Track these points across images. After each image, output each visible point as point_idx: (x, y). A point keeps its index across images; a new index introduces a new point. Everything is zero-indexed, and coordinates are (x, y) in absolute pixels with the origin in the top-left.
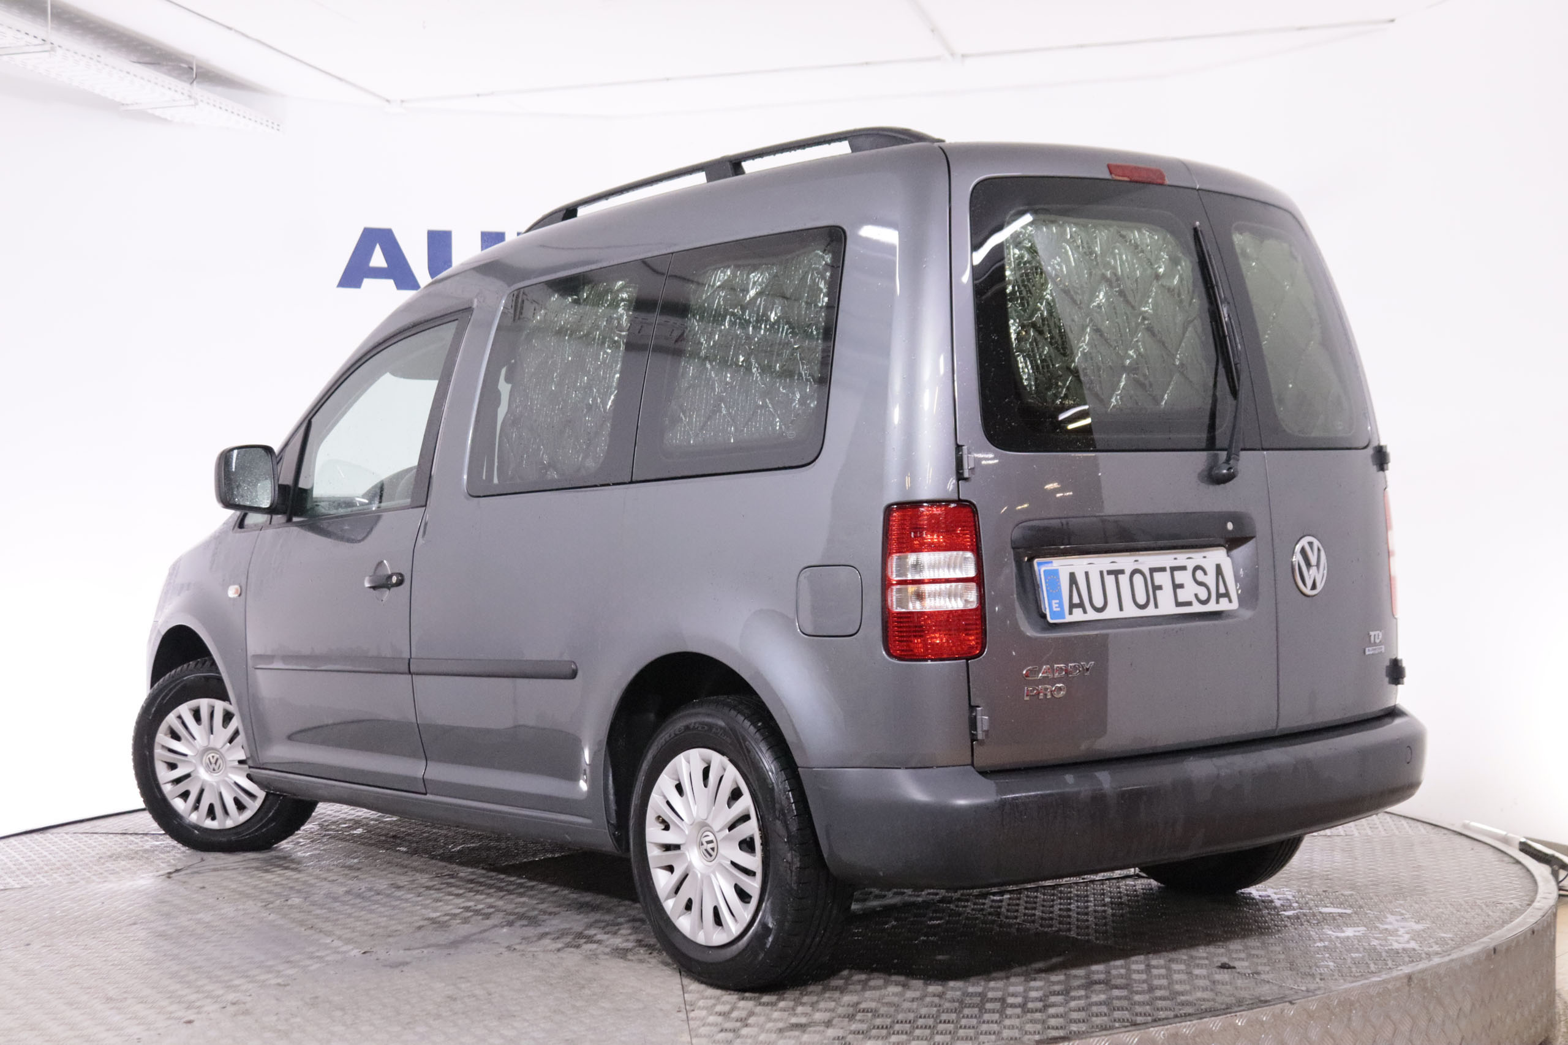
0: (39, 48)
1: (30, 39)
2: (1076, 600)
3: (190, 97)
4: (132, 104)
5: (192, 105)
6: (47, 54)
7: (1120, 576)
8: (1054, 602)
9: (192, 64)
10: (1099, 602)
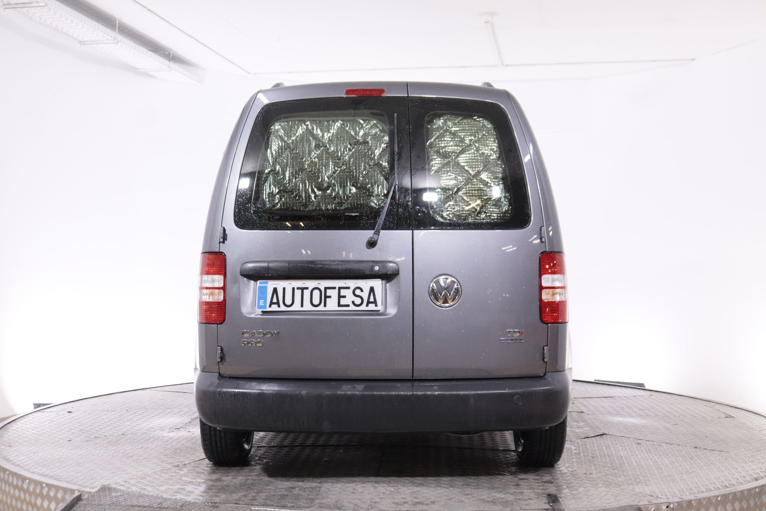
2: (275, 300)
7: (305, 291)
8: (261, 301)
10: (288, 301)
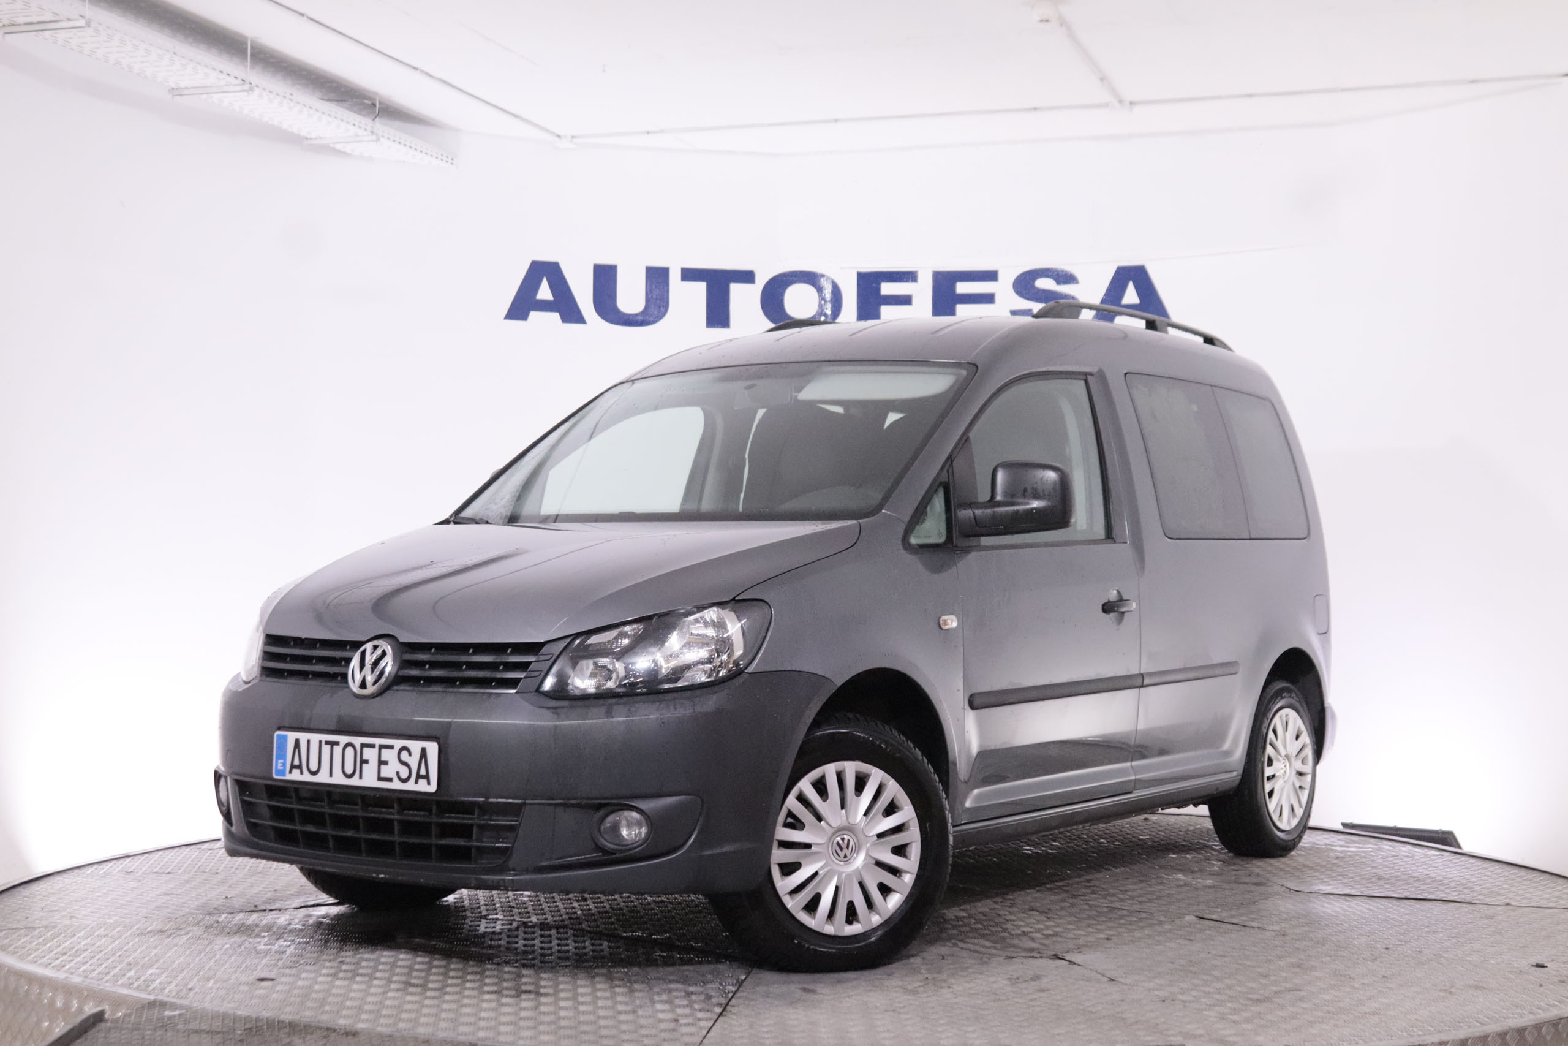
0: (238, 88)
1: (231, 80)
3: (372, 132)
4: (316, 139)
5: (373, 141)
6: (246, 93)
9: (375, 99)
